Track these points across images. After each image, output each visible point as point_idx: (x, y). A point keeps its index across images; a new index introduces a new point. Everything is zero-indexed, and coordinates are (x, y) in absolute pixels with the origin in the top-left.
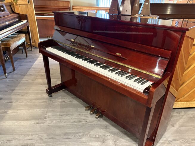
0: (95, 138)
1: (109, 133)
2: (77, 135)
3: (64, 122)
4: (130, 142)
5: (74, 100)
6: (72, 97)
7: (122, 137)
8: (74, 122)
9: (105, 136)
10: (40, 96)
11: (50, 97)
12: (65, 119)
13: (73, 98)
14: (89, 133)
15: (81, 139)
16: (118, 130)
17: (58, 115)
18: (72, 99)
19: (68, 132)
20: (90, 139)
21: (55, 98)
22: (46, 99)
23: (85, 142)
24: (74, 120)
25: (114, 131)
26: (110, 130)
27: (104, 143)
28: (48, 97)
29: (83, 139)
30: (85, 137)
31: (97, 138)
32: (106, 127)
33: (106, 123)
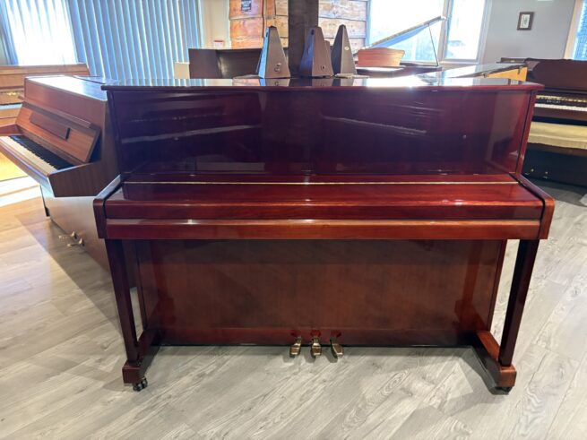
0: (387, 398)
1: (396, 370)
2: (347, 419)
3: (281, 418)
4: (443, 361)
5: (226, 357)
6: (207, 354)
7: (423, 364)
8: (301, 400)
9: (395, 382)
10: (98, 407)
11: (138, 390)
12: (273, 410)
13: (212, 354)
14: (363, 398)
15: (368, 422)
16: (401, 355)
17: (241, 414)
18: (214, 359)
19: (321, 429)
20: (382, 406)
21: (163, 383)
22: (135, 401)
23: (381, 420)
24: (297, 397)
25: (397, 362)
26: (388, 365)
27: (412, 394)
28: (136, 393)
29: (372, 419)
30: (370, 411)
31: (390, 395)
32: (376, 366)
33: (367, 358)
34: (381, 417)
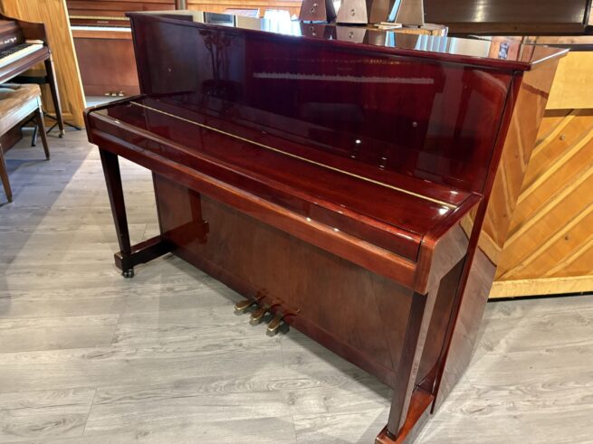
0: (268, 391)
1: (309, 375)
2: (213, 385)
3: (174, 351)
4: (369, 398)
5: (202, 285)
6: (193, 276)
7: (344, 387)
8: (204, 347)
9: (295, 384)
10: (95, 275)
11: (127, 276)
12: (176, 342)
13: (197, 278)
14: (249, 378)
15: (225, 398)
16: (335, 366)
17: (155, 330)
18: (194, 282)
19: (186, 377)
20: (253, 394)
21: (143, 281)
22: (116, 283)
23: (237, 404)
24: (205, 343)
25: (322, 369)
26: (310, 367)
27: (293, 404)
28: (122, 277)
29: (233, 397)
30: (239, 391)
31: (274, 391)
32: (299, 360)
33: (301, 349)
34: (239, 401)
